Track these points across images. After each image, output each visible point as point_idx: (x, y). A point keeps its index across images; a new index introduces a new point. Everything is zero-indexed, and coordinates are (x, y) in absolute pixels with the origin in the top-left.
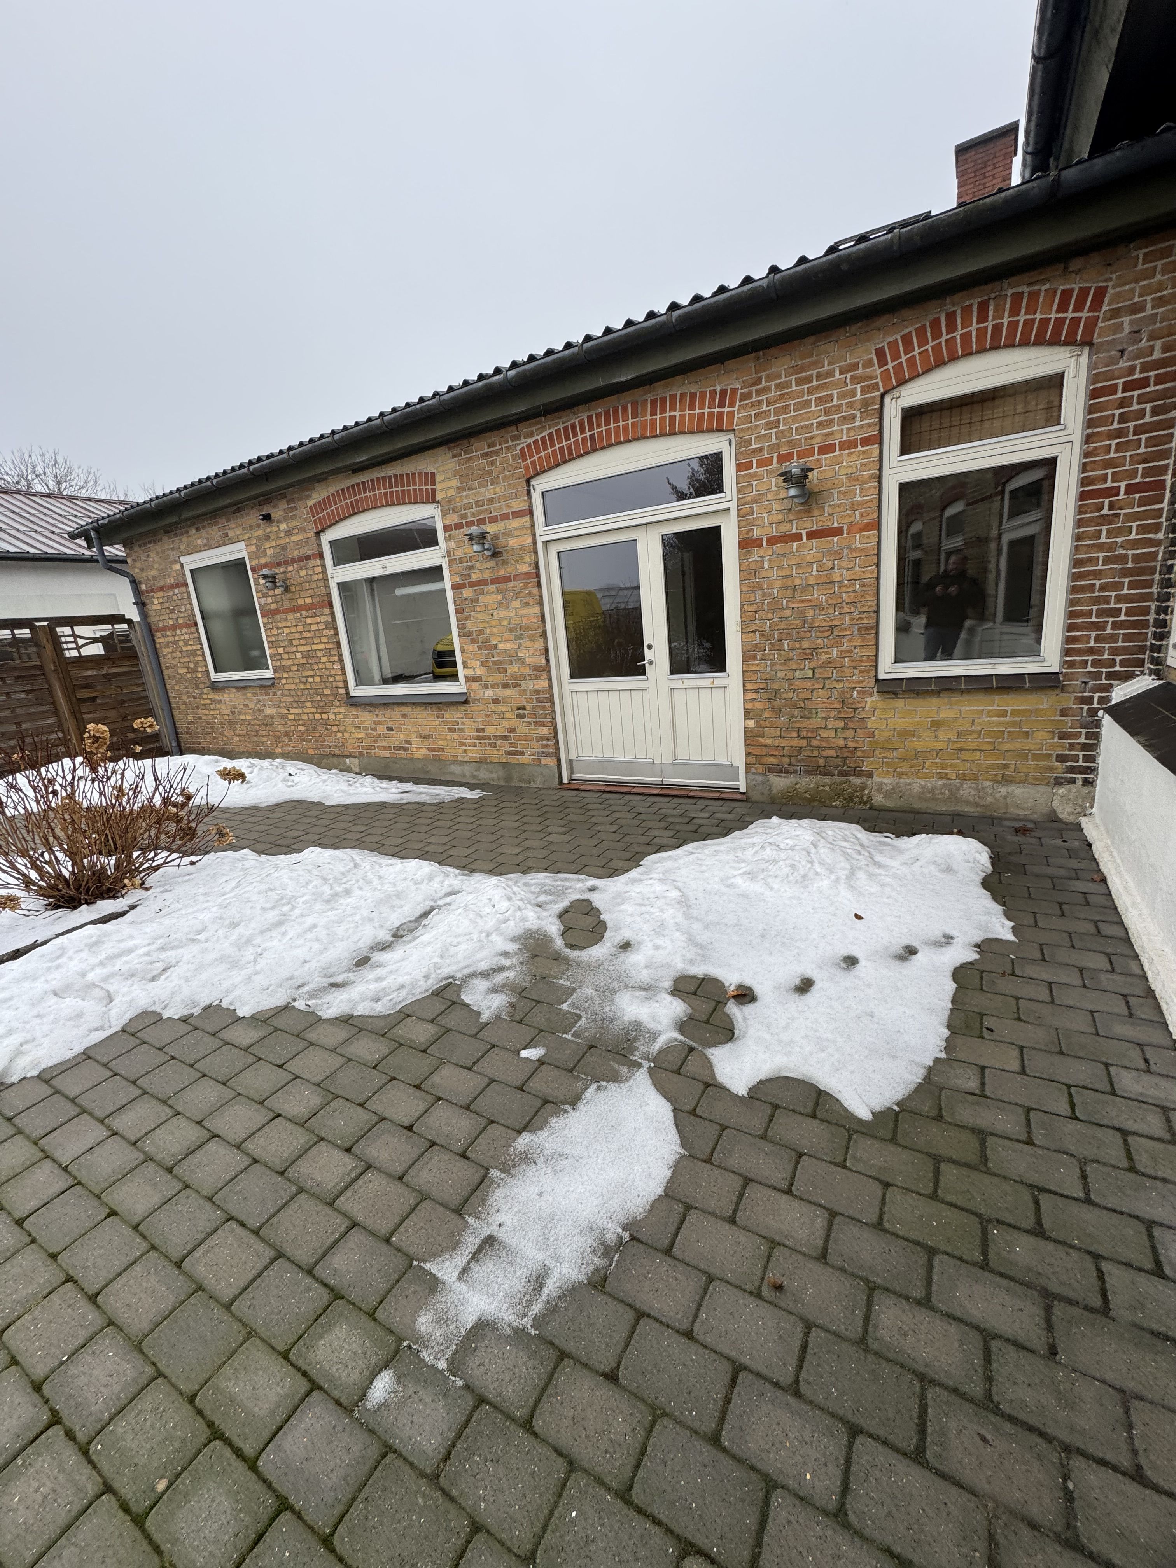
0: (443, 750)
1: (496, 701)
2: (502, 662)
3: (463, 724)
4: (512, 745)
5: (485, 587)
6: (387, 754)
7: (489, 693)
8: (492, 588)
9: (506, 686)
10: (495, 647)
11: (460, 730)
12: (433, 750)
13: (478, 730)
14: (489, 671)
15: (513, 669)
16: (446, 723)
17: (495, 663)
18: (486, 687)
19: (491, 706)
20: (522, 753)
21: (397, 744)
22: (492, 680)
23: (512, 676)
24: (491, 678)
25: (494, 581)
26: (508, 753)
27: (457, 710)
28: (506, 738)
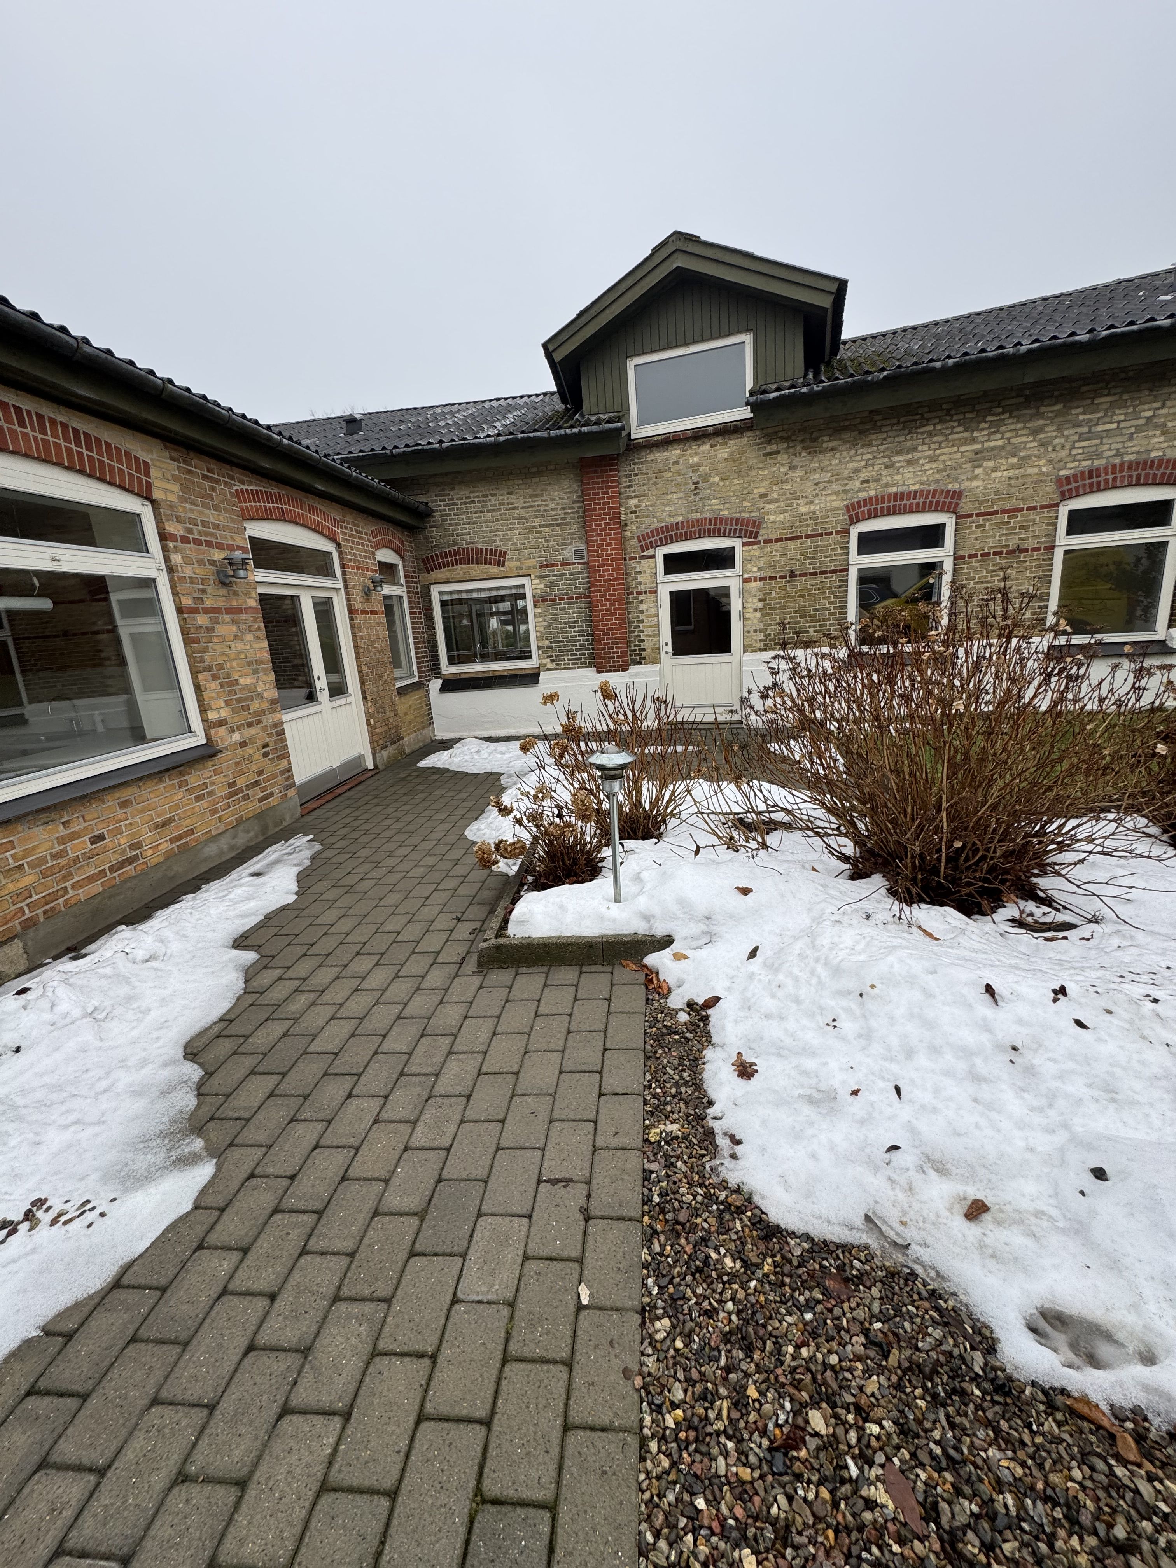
0: (192, 832)
1: (243, 744)
2: (246, 699)
3: (213, 784)
4: (264, 789)
5: (220, 617)
6: (96, 888)
7: (236, 737)
8: (227, 618)
9: (250, 725)
10: (237, 682)
11: (210, 794)
12: (179, 838)
13: (231, 785)
14: (234, 711)
15: (255, 706)
16: (190, 791)
17: (239, 701)
18: (232, 730)
19: (239, 751)
20: (272, 794)
21: (114, 859)
22: (237, 721)
23: (254, 712)
24: (236, 719)
25: (229, 611)
26: (261, 800)
27: (204, 768)
28: (257, 783)
